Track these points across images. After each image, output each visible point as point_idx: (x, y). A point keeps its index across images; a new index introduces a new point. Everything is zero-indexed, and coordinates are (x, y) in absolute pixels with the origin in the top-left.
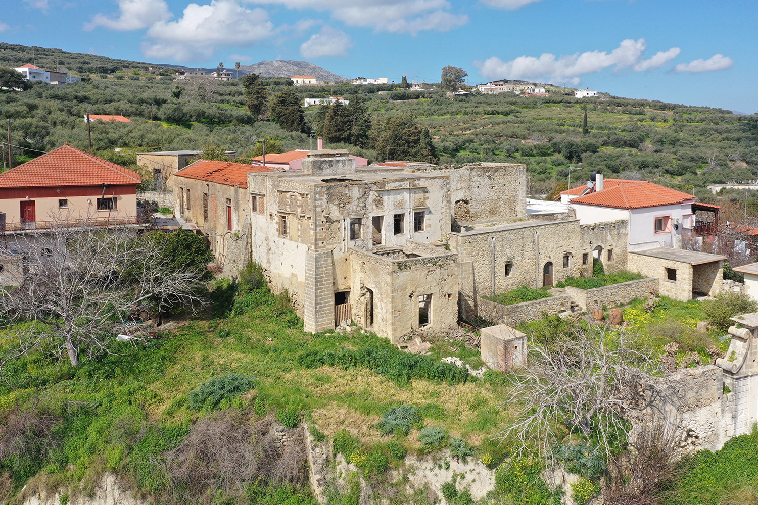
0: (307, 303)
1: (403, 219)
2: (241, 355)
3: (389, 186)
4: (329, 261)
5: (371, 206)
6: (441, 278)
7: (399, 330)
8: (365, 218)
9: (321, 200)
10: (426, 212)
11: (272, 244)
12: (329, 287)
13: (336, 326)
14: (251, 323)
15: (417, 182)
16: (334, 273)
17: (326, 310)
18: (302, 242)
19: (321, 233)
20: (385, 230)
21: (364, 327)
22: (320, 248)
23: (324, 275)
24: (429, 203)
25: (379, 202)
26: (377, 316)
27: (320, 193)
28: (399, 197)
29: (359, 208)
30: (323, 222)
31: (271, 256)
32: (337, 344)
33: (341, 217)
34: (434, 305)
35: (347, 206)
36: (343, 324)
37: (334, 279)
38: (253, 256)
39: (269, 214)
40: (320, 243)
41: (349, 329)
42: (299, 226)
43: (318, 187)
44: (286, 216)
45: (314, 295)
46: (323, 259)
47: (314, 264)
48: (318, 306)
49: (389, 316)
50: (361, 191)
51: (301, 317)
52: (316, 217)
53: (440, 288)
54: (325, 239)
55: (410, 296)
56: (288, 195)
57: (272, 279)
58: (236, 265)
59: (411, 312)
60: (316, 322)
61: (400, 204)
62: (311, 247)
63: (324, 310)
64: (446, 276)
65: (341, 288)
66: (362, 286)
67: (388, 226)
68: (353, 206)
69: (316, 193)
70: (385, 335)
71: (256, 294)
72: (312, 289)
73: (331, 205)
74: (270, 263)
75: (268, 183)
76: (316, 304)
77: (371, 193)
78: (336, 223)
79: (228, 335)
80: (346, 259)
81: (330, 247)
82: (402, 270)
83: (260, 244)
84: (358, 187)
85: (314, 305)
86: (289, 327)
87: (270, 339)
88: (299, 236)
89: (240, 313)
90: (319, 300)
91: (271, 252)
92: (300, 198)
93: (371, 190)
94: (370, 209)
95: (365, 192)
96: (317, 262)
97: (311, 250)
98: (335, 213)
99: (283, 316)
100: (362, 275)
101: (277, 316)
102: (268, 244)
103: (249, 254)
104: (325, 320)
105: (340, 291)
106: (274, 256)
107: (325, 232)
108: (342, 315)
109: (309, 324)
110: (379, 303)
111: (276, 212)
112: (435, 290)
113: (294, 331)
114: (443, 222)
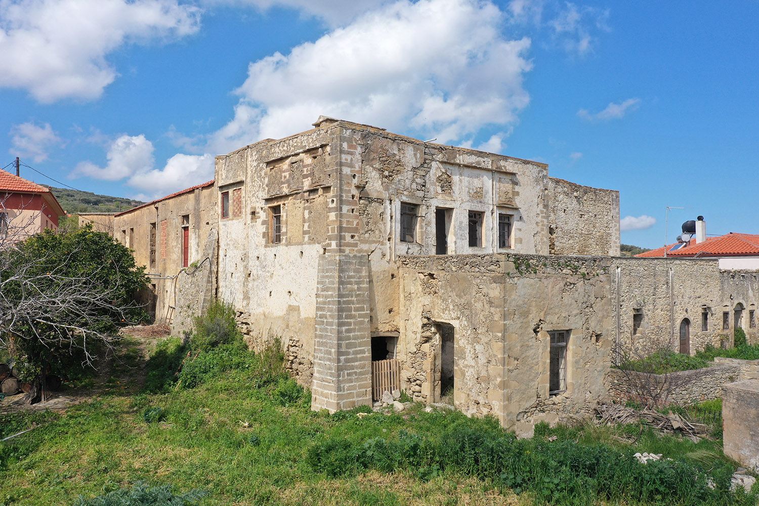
0: (320, 355)
1: (482, 223)
2: (182, 451)
3: (461, 159)
4: (364, 273)
5: (434, 188)
6: (585, 299)
7: (516, 398)
8: (424, 207)
9: (351, 154)
10: (516, 217)
11: (253, 264)
12: (362, 323)
13: (374, 401)
14: (210, 399)
15: (502, 163)
16: (371, 299)
17: (357, 367)
18: (312, 241)
19: (349, 216)
20: (455, 235)
21: (429, 400)
22: (348, 245)
23: (354, 299)
24: (518, 202)
25: (446, 184)
26: (463, 374)
27: (349, 140)
28: (477, 183)
29: (414, 186)
30: (353, 197)
31: (250, 285)
32: (384, 430)
33: (385, 195)
34: (575, 353)
35: (397, 178)
36: (386, 398)
37: (372, 310)
38: (219, 295)
39: (249, 211)
40: (348, 236)
41: (399, 406)
42: (306, 212)
43: (347, 129)
44: (281, 203)
45: (334, 336)
46: (352, 267)
47: (336, 274)
48: (342, 358)
49: (495, 370)
50: (418, 155)
51: (305, 386)
52: (341, 185)
53: (584, 319)
54: (356, 230)
55: (535, 331)
56: (285, 165)
57: (252, 327)
58: (190, 313)
59: (537, 364)
60: (339, 389)
61: (478, 195)
62: (329, 245)
63: (352, 368)
64: (593, 298)
65: (384, 330)
66: (426, 321)
67: (460, 228)
68: (405, 178)
69: (342, 139)
70: (485, 411)
71: (222, 353)
72: (331, 324)
73: (369, 168)
74: (249, 298)
75: (250, 159)
76: (339, 353)
77: (433, 163)
78: (377, 204)
79: (162, 417)
80: (393, 276)
81: (365, 247)
82: (521, 273)
83: (233, 270)
84: (414, 148)
85: (334, 356)
86: (283, 404)
87: (246, 424)
88: (305, 233)
89: (192, 384)
90: (344, 346)
91: (250, 279)
92: (308, 160)
93: (433, 160)
94: (432, 193)
95: (425, 159)
96: (341, 270)
97: (330, 251)
98: (375, 186)
99: (272, 385)
100: (427, 300)
101: (259, 387)
102: (246, 267)
103: (214, 291)
104: (354, 388)
105: (382, 334)
106: (256, 283)
107: (357, 217)
108: (384, 381)
109: (322, 394)
110: (469, 347)
111: (262, 204)
112: (575, 323)
113: (293, 410)
114: (538, 238)
